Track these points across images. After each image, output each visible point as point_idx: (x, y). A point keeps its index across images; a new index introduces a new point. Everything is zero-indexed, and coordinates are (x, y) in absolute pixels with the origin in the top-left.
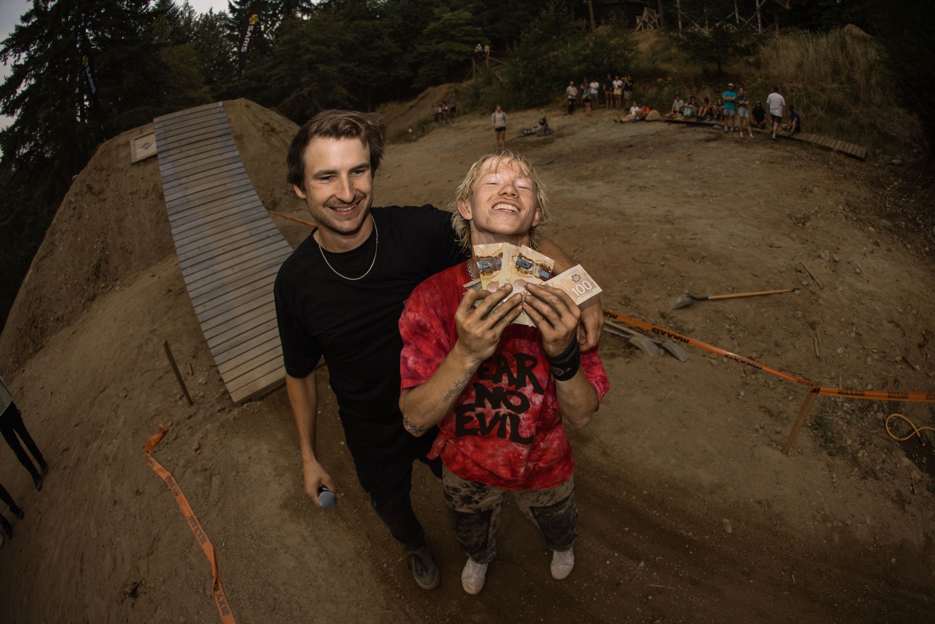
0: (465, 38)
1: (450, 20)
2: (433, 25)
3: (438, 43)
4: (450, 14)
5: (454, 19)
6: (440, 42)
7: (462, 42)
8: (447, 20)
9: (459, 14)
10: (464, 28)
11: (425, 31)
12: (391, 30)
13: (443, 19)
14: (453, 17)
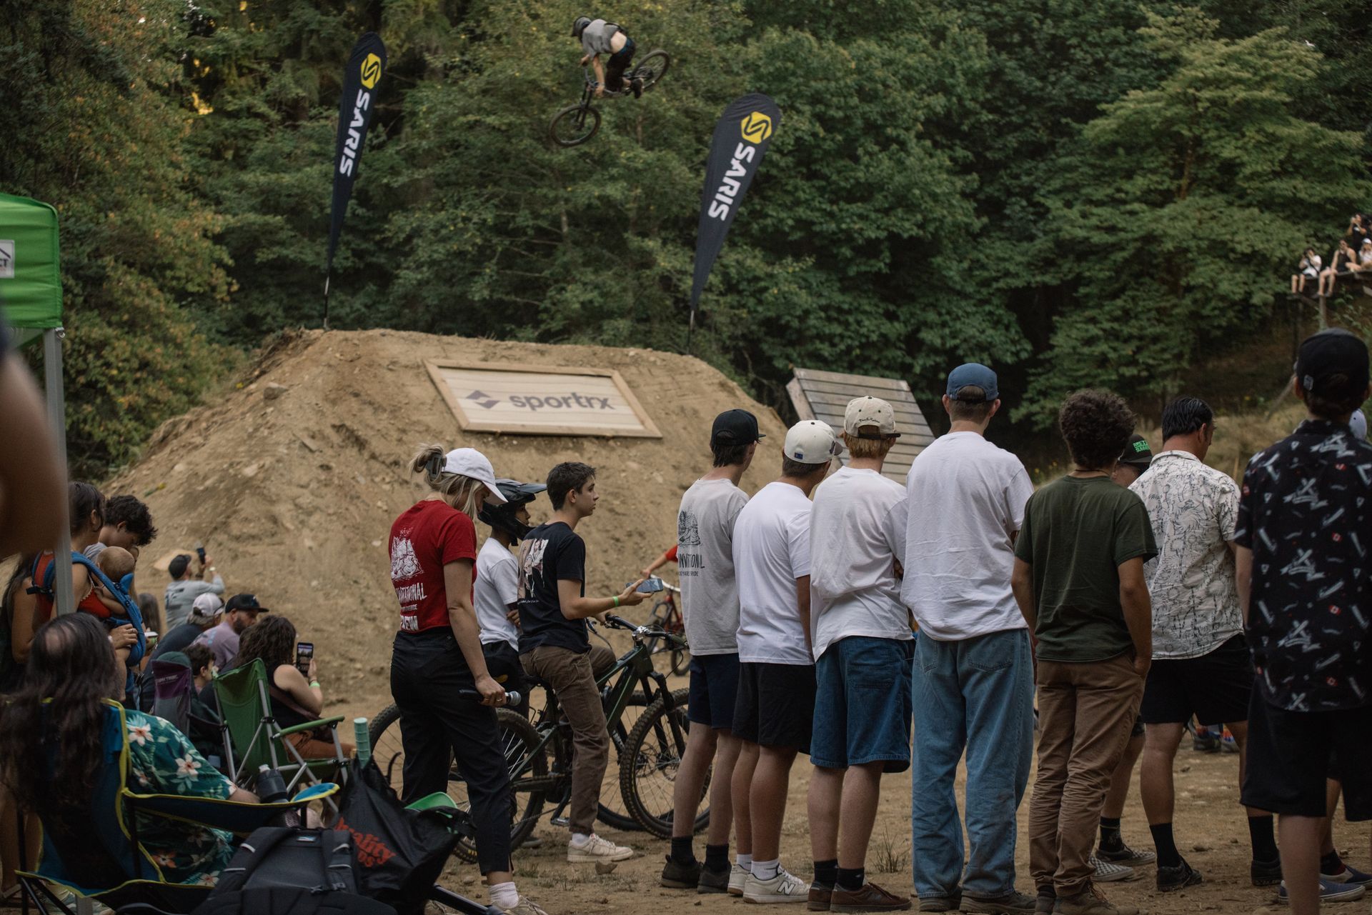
0: (1283, 187)
1: (1217, 82)
2: (1135, 102)
3: (1160, 199)
4: (1221, 47)
5: (1238, 81)
6: (1166, 198)
7: (1268, 204)
8: (1206, 82)
9: (1261, 50)
10: (1283, 131)
11: (1098, 129)
12: (938, 102)
13: (1187, 73)
14: (1233, 70)
